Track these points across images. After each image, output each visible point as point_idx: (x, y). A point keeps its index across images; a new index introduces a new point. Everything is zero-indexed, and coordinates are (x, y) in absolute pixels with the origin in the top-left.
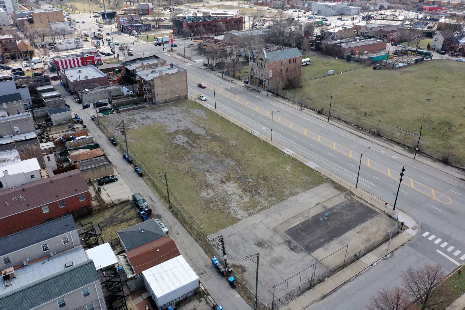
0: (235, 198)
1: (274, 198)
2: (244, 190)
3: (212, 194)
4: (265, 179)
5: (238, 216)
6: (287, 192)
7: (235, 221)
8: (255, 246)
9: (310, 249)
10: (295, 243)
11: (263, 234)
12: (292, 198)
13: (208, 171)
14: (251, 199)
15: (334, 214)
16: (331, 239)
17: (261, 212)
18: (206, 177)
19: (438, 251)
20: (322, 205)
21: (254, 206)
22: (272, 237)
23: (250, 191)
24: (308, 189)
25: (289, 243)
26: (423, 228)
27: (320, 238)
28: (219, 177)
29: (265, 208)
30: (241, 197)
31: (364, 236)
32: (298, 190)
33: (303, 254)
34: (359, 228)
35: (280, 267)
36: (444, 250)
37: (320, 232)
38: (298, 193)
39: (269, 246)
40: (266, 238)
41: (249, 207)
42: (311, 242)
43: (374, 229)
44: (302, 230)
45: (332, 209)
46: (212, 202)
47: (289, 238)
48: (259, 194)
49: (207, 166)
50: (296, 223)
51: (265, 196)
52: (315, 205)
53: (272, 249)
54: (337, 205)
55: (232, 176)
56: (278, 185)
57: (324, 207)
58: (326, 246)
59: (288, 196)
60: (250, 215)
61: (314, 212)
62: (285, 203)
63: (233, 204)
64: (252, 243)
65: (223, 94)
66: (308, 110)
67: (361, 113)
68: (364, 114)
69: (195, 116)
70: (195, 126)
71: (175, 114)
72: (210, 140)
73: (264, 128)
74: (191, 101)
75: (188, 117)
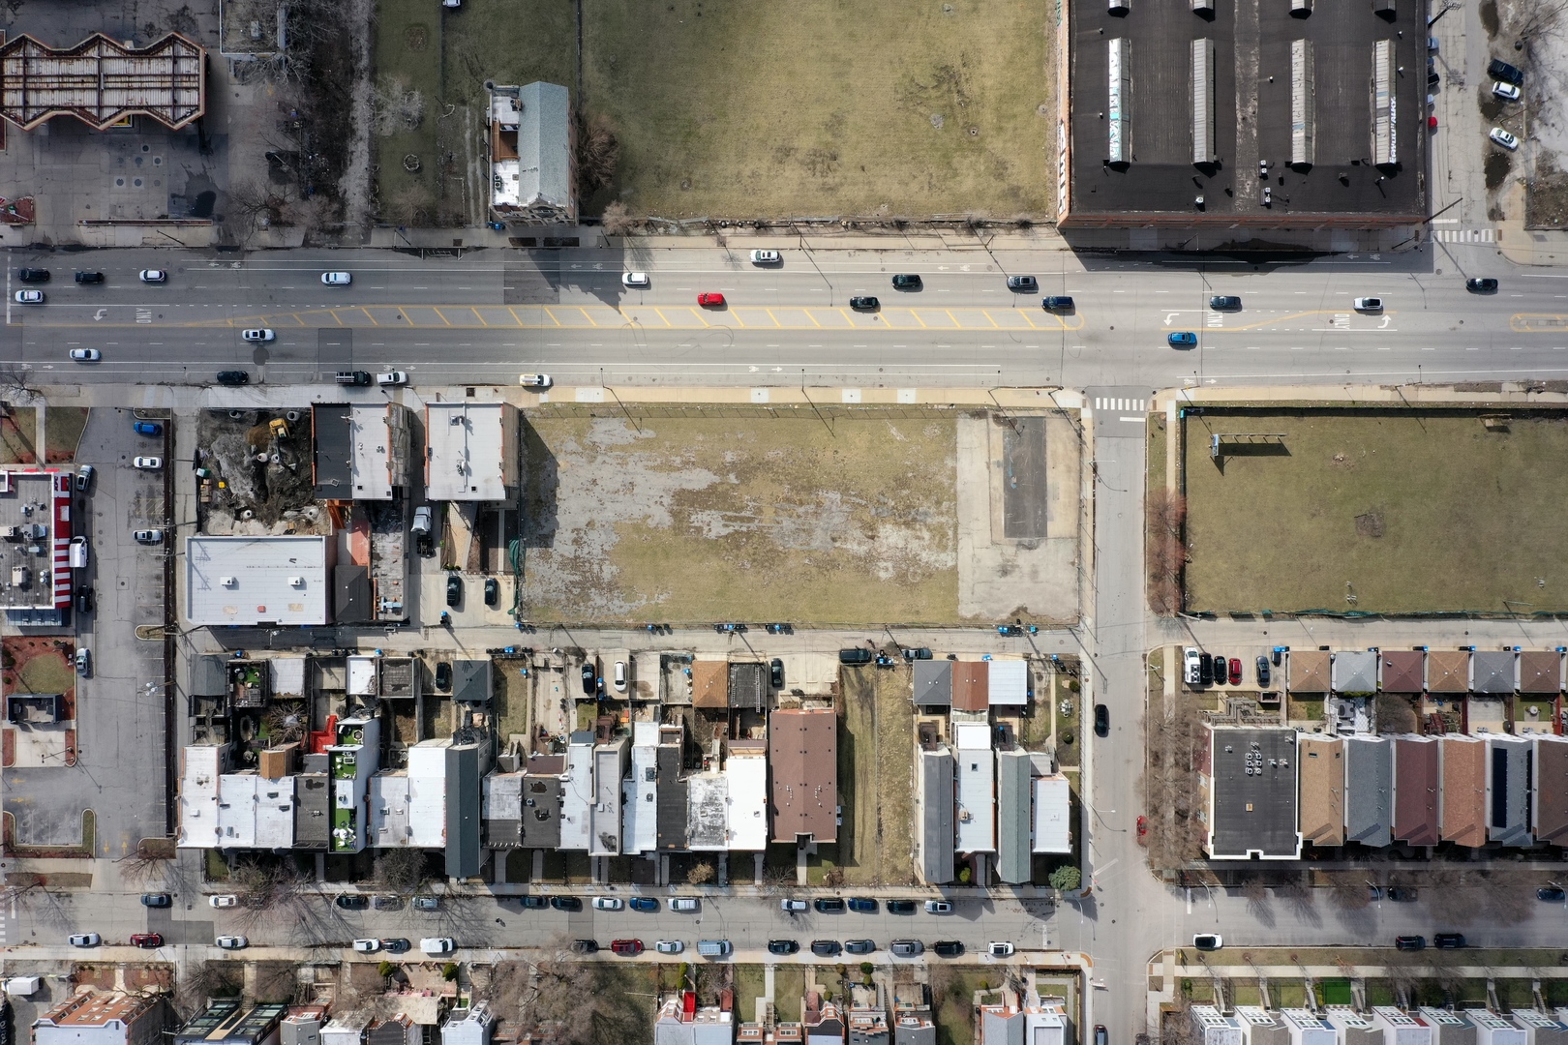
0: (914, 545)
1: (947, 504)
2: (907, 524)
3: (890, 565)
4: (902, 483)
5: (950, 564)
6: (945, 481)
7: (954, 572)
8: (1003, 579)
9: (1042, 532)
10: (1026, 540)
11: (991, 559)
12: (960, 485)
13: (834, 540)
14: (929, 530)
15: (1014, 465)
16: (1044, 501)
17: (959, 537)
18: (847, 550)
19: (1122, 419)
20: (994, 463)
21: (944, 535)
22: (1002, 554)
23: (914, 520)
24: (954, 450)
25: (1020, 545)
26: (1088, 393)
27: (1036, 512)
28: (858, 534)
29: (956, 527)
30: (918, 538)
31: (1061, 468)
32: (949, 463)
33: (1042, 545)
34: (1049, 463)
35: (1042, 576)
36: (1125, 413)
37: (1028, 503)
38: (954, 470)
39: (1012, 566)
40: (1000, 560)
41: (940, 541)
42: (1035, 525)
43: (1060, 449)
44: (1014, 519)
45: (1006, 459)
46: (905, 575)
47: (1016, 540)
48: (926, 514)
49: (819, 532)
50: (1001, 516)
51: (933, 510)
52: (987, 472)
53: (1018, 566)
54: (1005, 448)
55: (866, 517)
56: (924, 478)
57: (998, 464)
58: (1048, 514)
59: (953, 485)
60: (955, 550)
61: (998, 482)
62: (961, 498)
63: (924, 554)
64: (996, 579)
65: (539, 326)
66: (735, 235)
67: (813, 163)
68: (820, 160)
69: (623, 448)
70: (673, 474)
71: (590, 477)
72: (742, 482)
73: (754, 369)
74: (536, 410)
75: (623, 463)
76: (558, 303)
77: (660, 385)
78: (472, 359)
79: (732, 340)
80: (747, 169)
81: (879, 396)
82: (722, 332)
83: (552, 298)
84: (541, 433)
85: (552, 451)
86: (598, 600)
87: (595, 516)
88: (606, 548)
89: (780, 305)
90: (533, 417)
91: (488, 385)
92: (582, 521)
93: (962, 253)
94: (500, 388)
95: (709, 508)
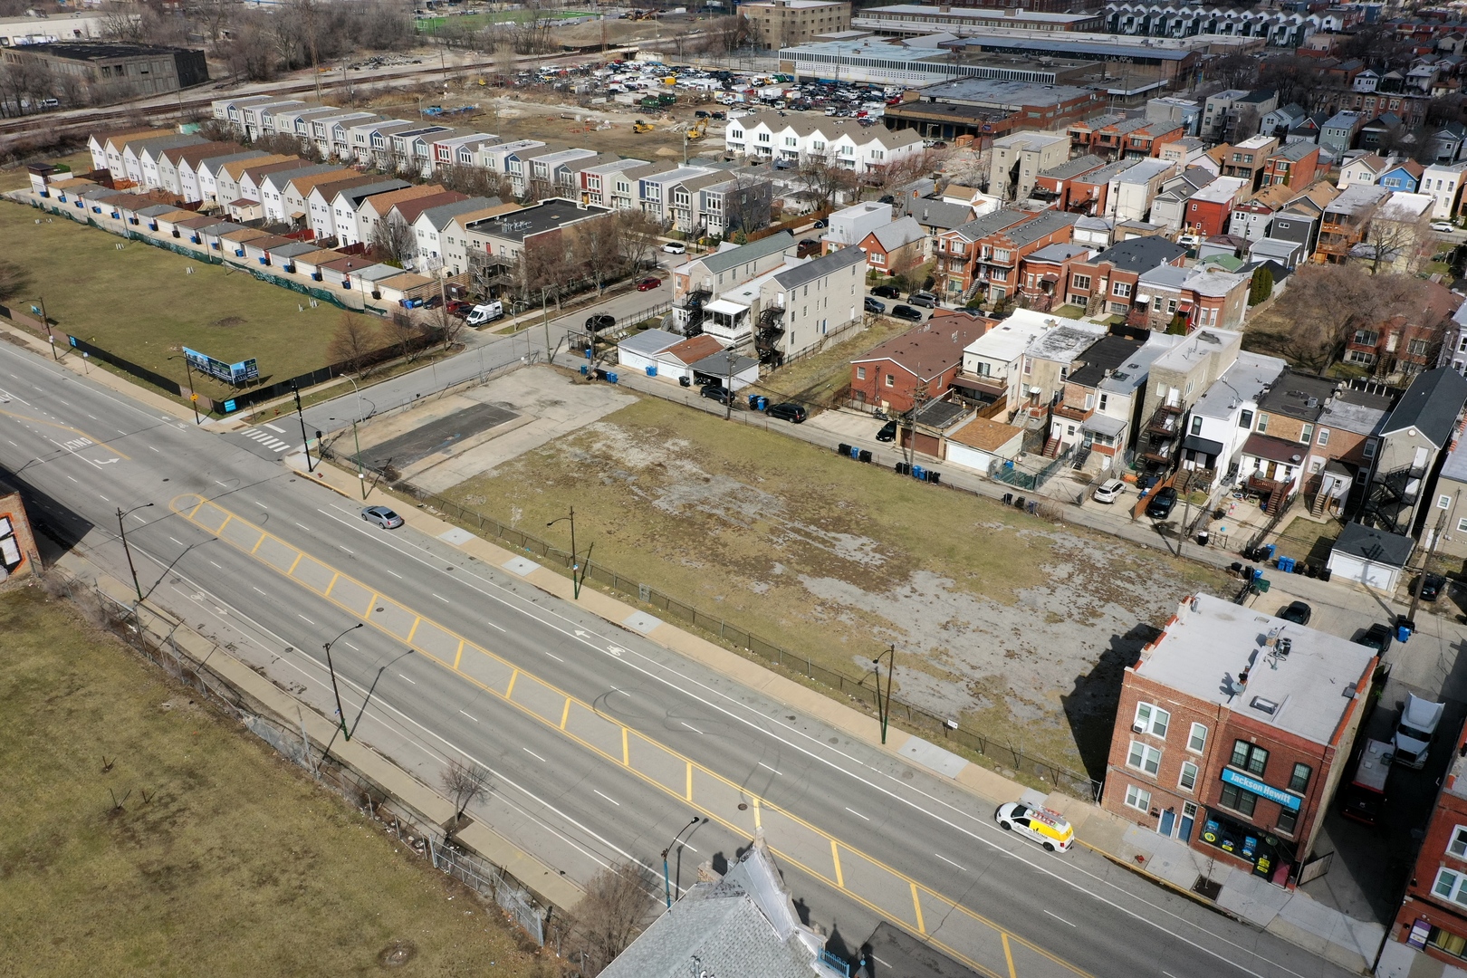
0: (620, 445)
1: (544, 453)
2: (608, 458)
4: (568, 480)
5: (601, 424)
6: (520, 466)
8: (564, 401)
9: (482, 406)
10: (505, 409)
11: (556, 413)
12: (509, 457)
13: (706, 480)
14: (589, 447)
15: (432, 446)
16: (446, 419)
17: (565, 433)
18: (701, 468)
19: (282, 431)
20: (449, 455)
21: (579, 439)
22: (540, 411)
23: (594, 457)
24: (474, 478)
25: (514, 409)
26: (275, 458)
27: (465, 417)
28: (672, 474)
29: (558, 439)
30: (608, 447)
32: (495, 473)
33: (494, 402)
35: (525, 390)
36: (272, 434)
37: (462, 423)
38: (497, 468)
39: (543, 403)
40: (549, 409)
41: (588, 438)
42: (479, 412)
44: (494, 420)
45: (433, 451)
46: (660, 435)
47: (513, 412)
48: (575, 456)
50: (502, 427)
51: (565, 455)
52: (467, 453)
53: (538, 401)
54: (421, 459)
55: (645, 478)
56: (538, 474)
57: (446, 453)
58: (456, 412)
59: (515, 461)
60: (582, 429)
61: (467, 444)
62: (521, 451)
63: (620, 437)
64: (570, 403)
65: (960, 908)
66: (423, 818)
67: (153, 828)
68: (139, 826)
69: (926, 668)
70: (868, 609)
71: (1014, 663)
72: (768, 560)
73: (615, 652)
74: (1065, 789)
75: (937, 654)
76: (883, 924)
77: (787, 708)
78: (1172, 943)
79: (607, 694)
80: (259, 898)
81: (488, 551)
82: (610, 711)
83: (893, 941)
84: (1071, 748)
85: (1064, 720)
86: (1099, 558)
87: (1041, 624)
88: (1045, 590)
89: (480, 692)
90: (1075, 779)
91: (1156, 882)
92: (1067, 627)
93: (174, 611)
94: (1126, 859)
95: (843, 561)
